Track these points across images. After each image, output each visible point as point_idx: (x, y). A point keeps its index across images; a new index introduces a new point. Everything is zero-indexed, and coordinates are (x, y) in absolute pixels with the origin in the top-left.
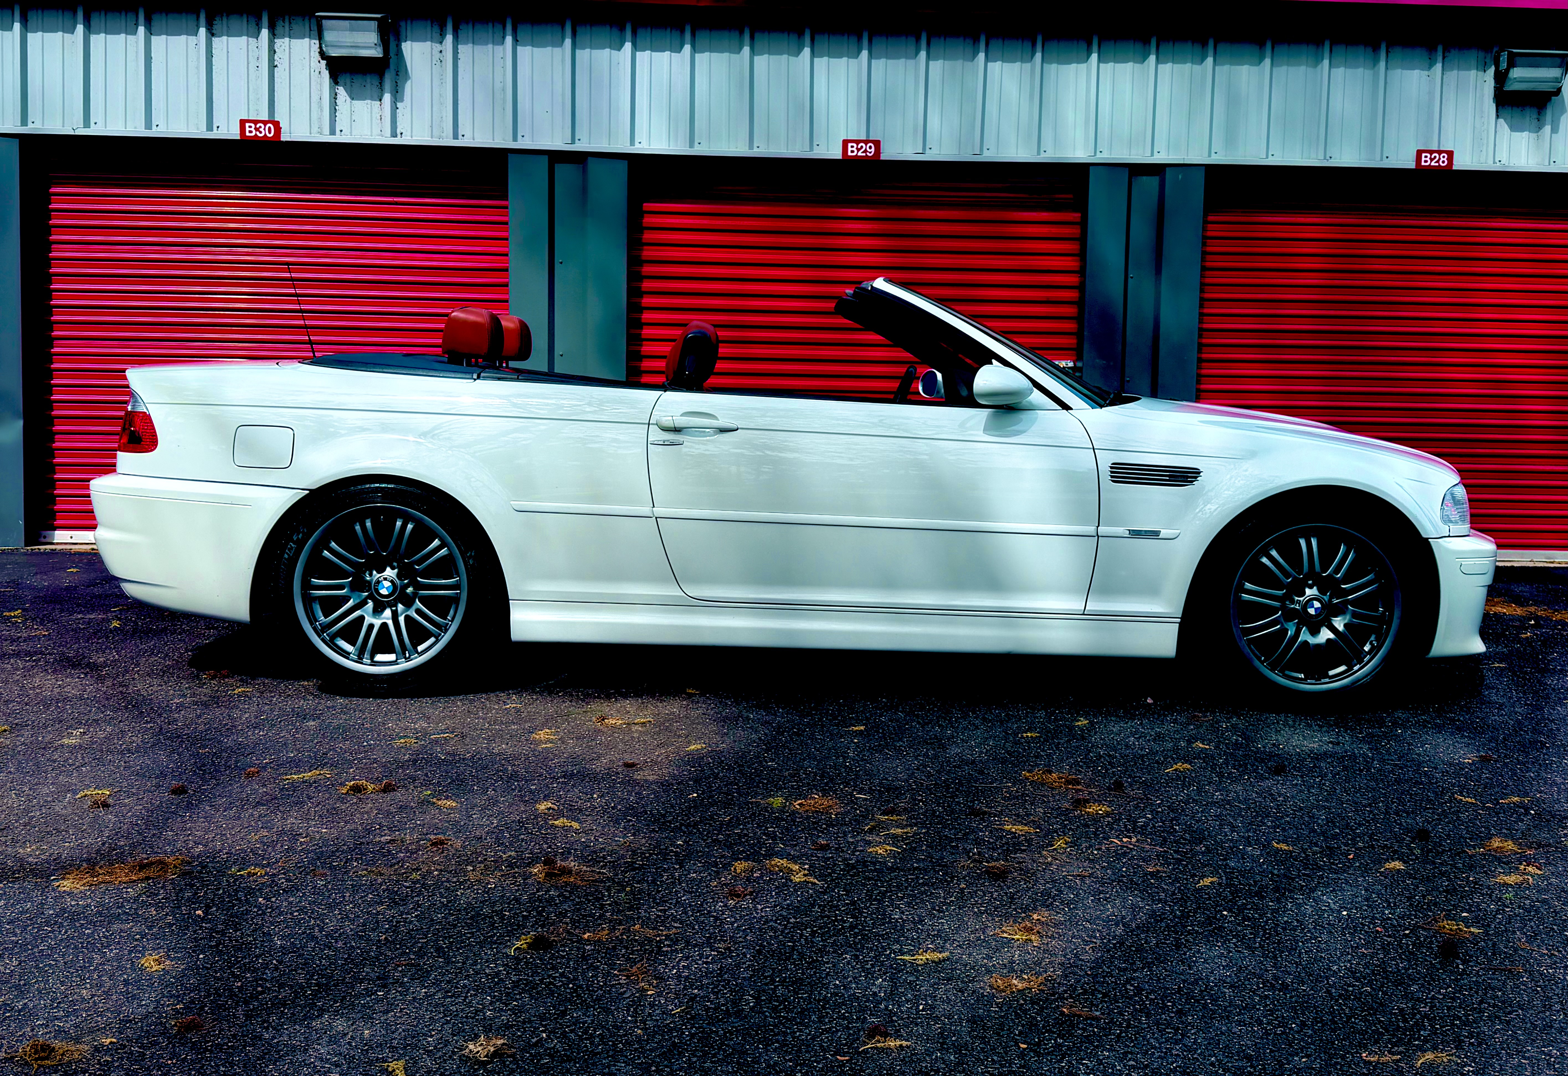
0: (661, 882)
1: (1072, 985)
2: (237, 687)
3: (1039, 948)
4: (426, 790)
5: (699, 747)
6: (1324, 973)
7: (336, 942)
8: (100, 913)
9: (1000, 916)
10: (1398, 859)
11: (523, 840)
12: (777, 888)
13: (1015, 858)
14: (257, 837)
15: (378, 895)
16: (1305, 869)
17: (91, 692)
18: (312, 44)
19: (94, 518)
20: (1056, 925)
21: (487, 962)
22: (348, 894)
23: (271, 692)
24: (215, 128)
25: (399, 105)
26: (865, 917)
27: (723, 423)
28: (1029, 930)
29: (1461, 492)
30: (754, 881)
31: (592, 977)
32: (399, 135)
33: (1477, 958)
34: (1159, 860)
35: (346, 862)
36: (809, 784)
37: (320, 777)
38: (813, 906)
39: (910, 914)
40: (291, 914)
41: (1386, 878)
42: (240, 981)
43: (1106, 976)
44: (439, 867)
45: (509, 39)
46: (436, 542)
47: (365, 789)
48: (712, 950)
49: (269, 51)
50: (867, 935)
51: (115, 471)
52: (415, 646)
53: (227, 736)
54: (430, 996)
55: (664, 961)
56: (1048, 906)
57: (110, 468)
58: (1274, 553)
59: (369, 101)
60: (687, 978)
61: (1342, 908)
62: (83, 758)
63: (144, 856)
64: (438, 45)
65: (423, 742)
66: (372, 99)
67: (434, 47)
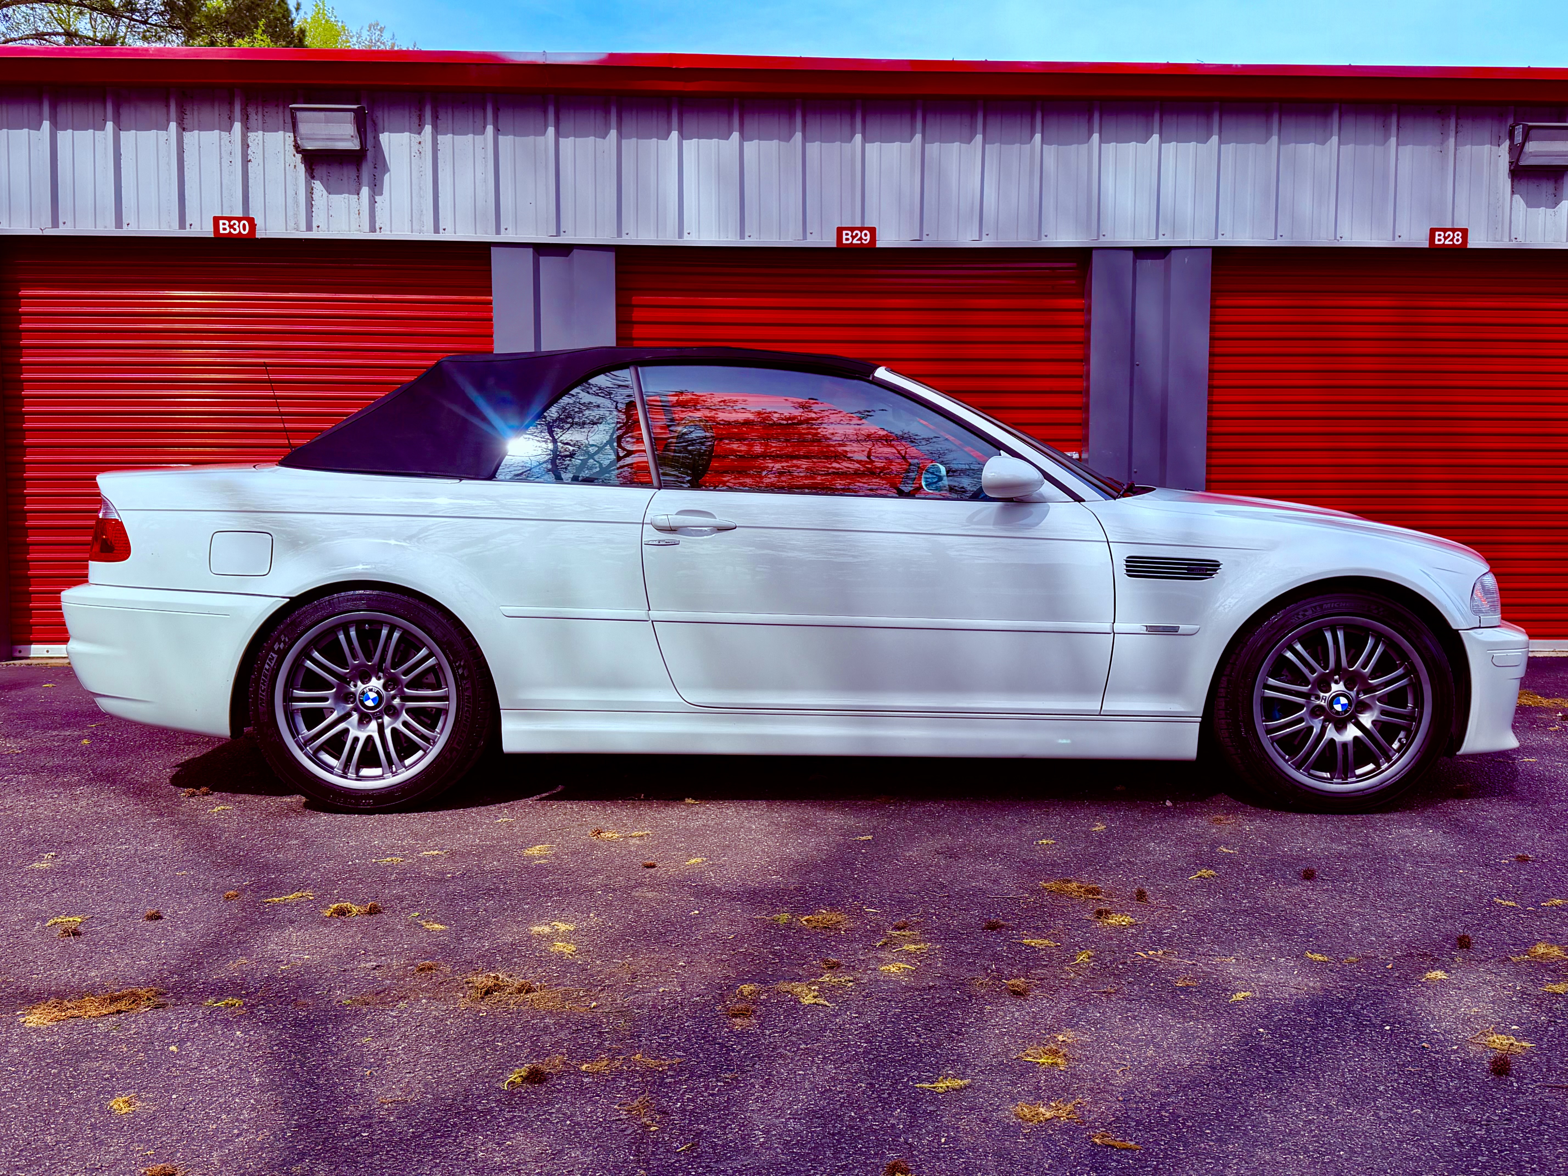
0: (662, 1006)
1: (1103, 1112)
2: (217, 805)
3: (1067, 1072)
4: (415, 911)
5: (699, 860)
6: (1371, 1094)
7: (318, 1078)
8: (66, 1051)
9: (1024, 1037)
10: (1438, 968)
11: (516, 963)
12: (785, 1011)
13: (1035, 974)
14: (235, 965)
15: (362, 1026)
16: (1342, 981)
17: (64, 812)
18: (287, 138)
19: (66, 631)
20: (1083, 1046)
21: (479, 1097)
22: (331, 1026)
23: (252, 809)
24: (188, 226)
25: (377, 198)
26: (880, 1042)
27: (720, 521)
28: (1055, 1053)
29: (1490, 581)
30: (761, 1004)
31: (591, 1112)
32: (378, 230)
33: (1532, 1074)
34: (1188, 974)
35: (329, 991)
36: (815, 898)
37: (302, 899)
38: (825, 1030)
39: (927, 1038)
40: (271, 1048)
41: (1428, 988)
42: (215, 1122)
43: (1138, 1102)
44: (427, 995)
45: (490, 129)
46: (424, 652)
47: (349, 912)
48: (717, 1081)
49: (242, 145)
50: (882, 1061)
51: (87, 581)
52: (402, 759)
53: (205, 857)
54: (418, 1136)
55: (667, 1093)
56: (1073, 1026)
57: (82, 579)
58: (1299, 647)
59: (347, 195)
60: (692, 1112)
61: (1384, 1022)
62: (54, 883)
63: (117, 987)
64: (416, 136)
65: (410, 861)
66: (350, 193)
67: (413, 139)
